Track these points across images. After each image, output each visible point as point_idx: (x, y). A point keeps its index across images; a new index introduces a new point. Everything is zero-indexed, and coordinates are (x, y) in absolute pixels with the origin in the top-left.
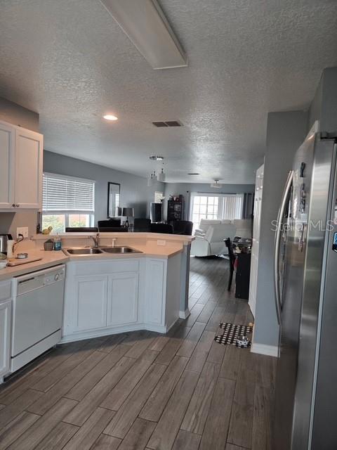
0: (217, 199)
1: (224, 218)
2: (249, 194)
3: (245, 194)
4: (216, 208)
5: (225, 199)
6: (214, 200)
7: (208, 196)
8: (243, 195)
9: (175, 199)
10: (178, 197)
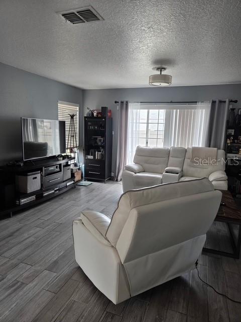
0: (163, 112)
1: (175, 143)
2: (220, 102)
3: (214, 103)
4: (162, 127)
5: (176, 112)
6: (159, 114)
7: (149, 109)
8: (210, 105)
9: (95, 114)
10: (101, 111)
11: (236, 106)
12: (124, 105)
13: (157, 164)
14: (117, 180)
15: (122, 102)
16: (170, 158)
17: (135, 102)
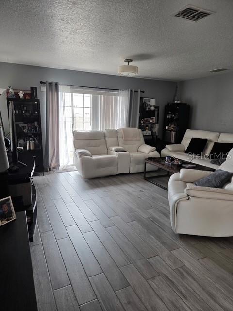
1: (101, 126)
3: (131, 92)
5: (101, 98)
9: (21, 95)
10: (30, 92)
11: (144, 95)
12: (53, 87)
13: (99, 146)
14: (50, 170)
15: (50, 84)
16: (107, 139)
17: (65, 85)
